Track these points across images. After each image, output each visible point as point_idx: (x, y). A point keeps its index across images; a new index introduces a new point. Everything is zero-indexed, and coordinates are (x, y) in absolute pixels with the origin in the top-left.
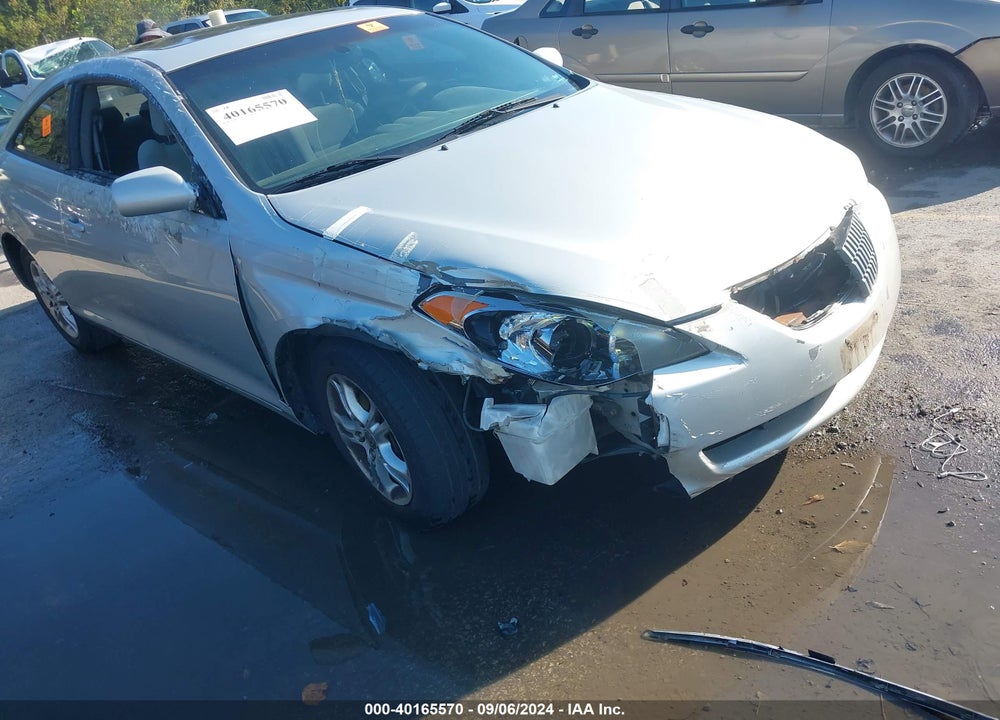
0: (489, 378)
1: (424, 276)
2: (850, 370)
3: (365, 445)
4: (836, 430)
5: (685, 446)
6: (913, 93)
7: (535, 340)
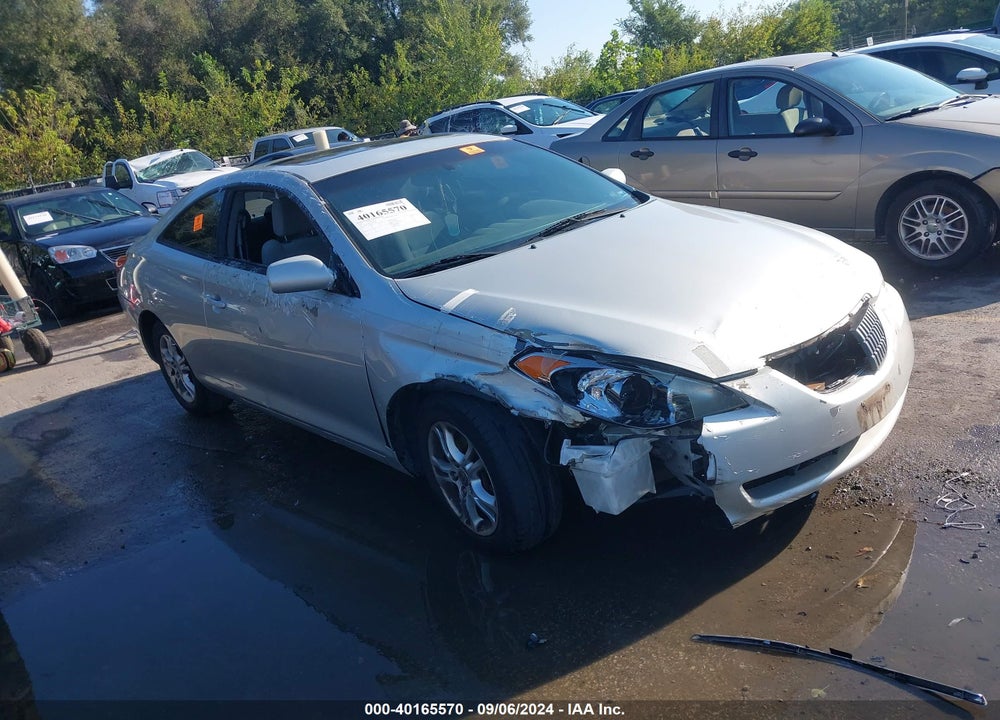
0: (568, 422)
1: (520, 340)
2: (866, 430)
3: (459, 484)
4: (859, 488)
5: (728, 480)
6: (937, 213)
7: (608, 392)
